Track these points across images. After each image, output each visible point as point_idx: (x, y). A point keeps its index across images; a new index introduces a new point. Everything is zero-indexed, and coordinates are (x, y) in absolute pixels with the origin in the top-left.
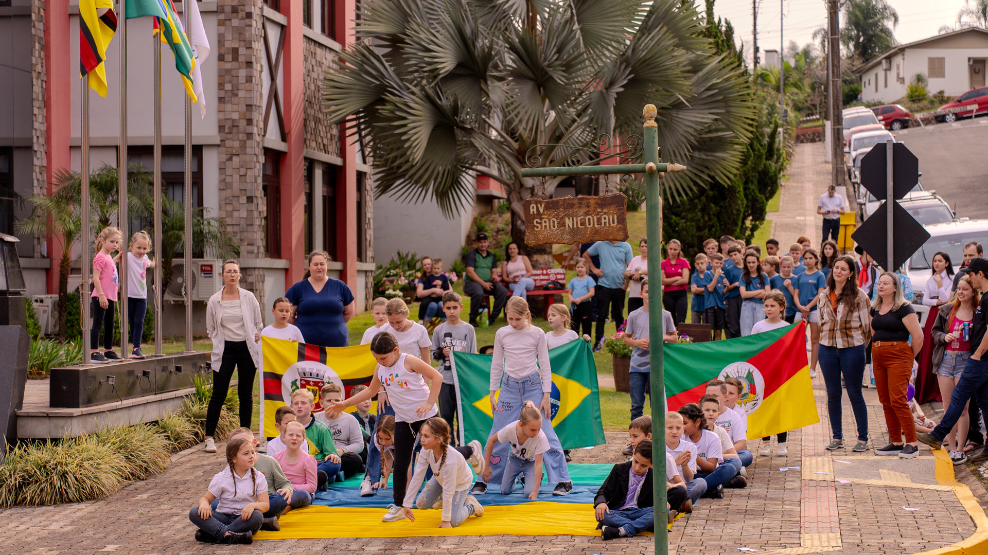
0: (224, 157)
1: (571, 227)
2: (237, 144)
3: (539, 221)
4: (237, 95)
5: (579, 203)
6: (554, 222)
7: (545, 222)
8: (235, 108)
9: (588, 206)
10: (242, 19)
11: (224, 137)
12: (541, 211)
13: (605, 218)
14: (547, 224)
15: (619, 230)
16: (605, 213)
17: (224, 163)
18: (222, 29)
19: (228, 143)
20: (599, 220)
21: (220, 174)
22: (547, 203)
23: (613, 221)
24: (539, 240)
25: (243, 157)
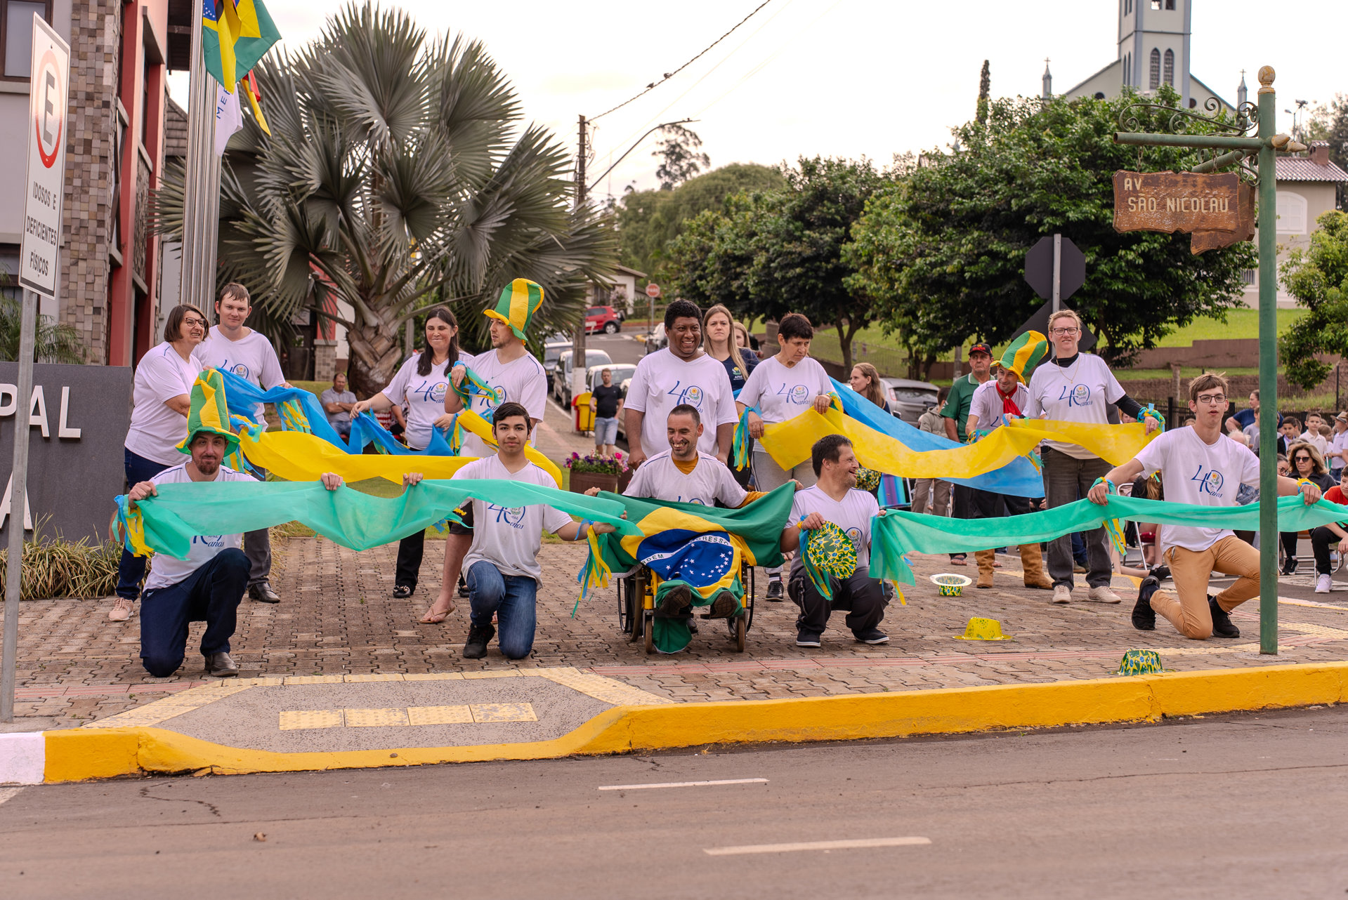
0: (68, 262)
1: (1173, 210)
2: (84, 247)
3: (1134, 199)
4: (87, 192)
5: (1184, 181)
6: (1153, 203)
7: (1142, 202)
8: (85, 206)
9: (1194, 186)
10: (98, 108)
11: (69, 237)
12: (1138, 187)
13: (1214, 202)
14: (1144, 204)
15: (1230, 218)
16: (1214, 196)
17: (68, 268)
18: (74, 117)
19: (74, 246)
20: (1207, 203)
21: (63, 280)
22: (1146, 178)
23: (1224, 205)
24: (1134, 224)
25: (90, 262)
